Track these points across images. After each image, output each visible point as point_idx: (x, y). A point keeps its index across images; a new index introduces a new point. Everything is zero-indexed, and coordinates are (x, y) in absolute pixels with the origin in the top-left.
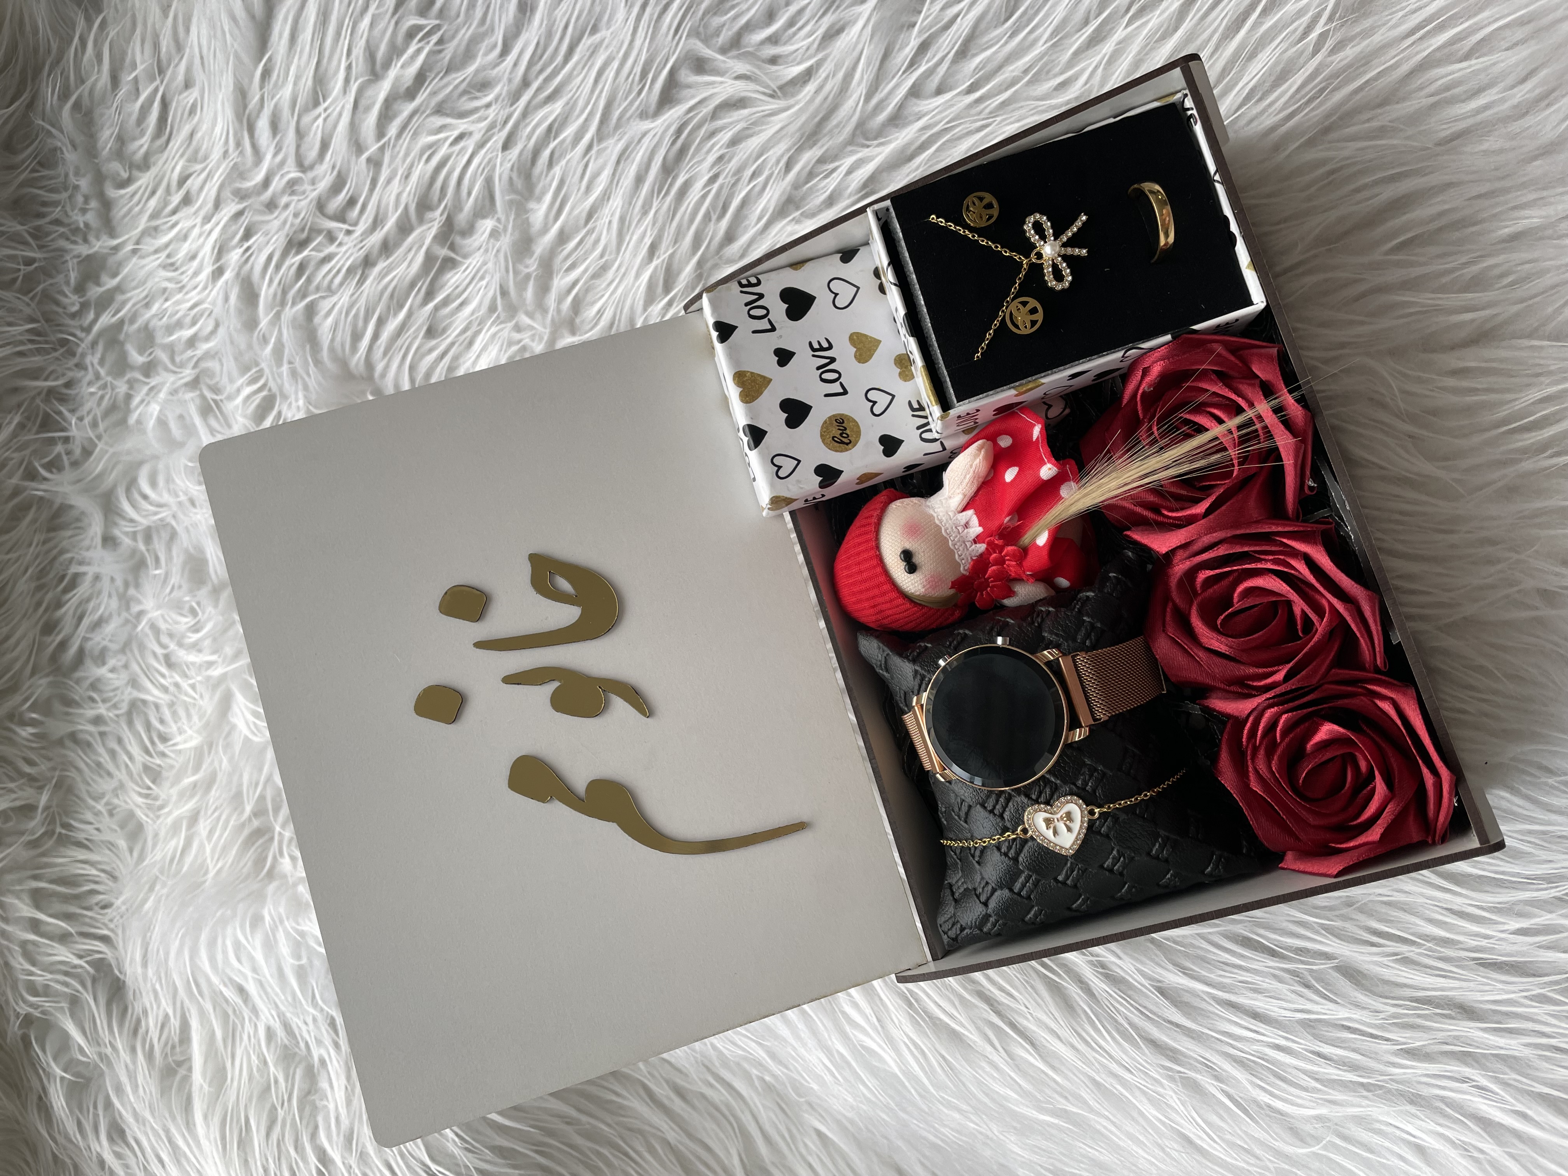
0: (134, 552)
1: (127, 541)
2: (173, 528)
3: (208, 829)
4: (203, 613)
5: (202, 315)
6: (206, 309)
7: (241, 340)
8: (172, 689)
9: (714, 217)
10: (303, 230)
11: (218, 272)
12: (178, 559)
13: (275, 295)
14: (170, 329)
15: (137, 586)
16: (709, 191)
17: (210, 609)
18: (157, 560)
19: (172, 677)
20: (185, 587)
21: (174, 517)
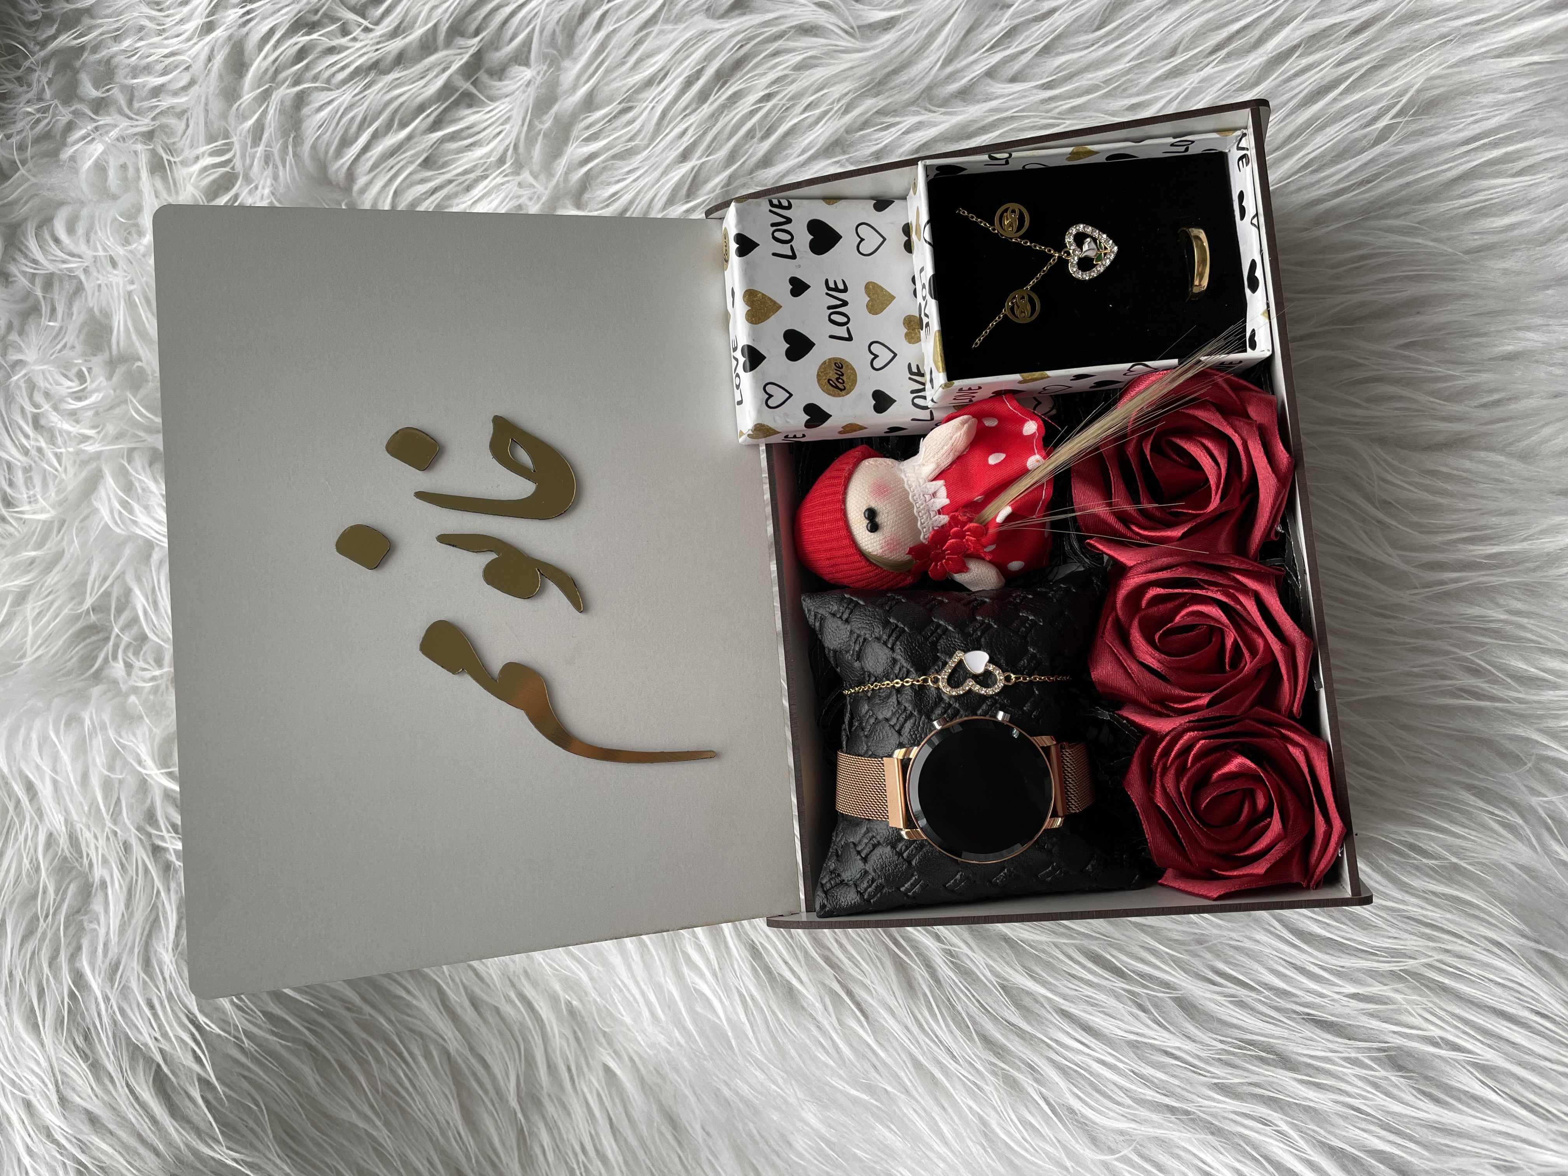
0: (29, 294)
1: (23, 281)
2: (81, 282)
3: (37, 611)
4: (92, 382)
5: (176, 67)
6: (184, 62)
7: (217, 106)
8: (33, 452)
9: (759, 135)
10: (316, 12)
11: (209, 27)
12: (78, 317)
13: (267, 70)
14: (135, 72)
15: (21, 333)
16: (760, 108)
17: (101, 380)
18: (53, 310)
19: (37, 440)
20: (79, 348)
21: (86, 270)
